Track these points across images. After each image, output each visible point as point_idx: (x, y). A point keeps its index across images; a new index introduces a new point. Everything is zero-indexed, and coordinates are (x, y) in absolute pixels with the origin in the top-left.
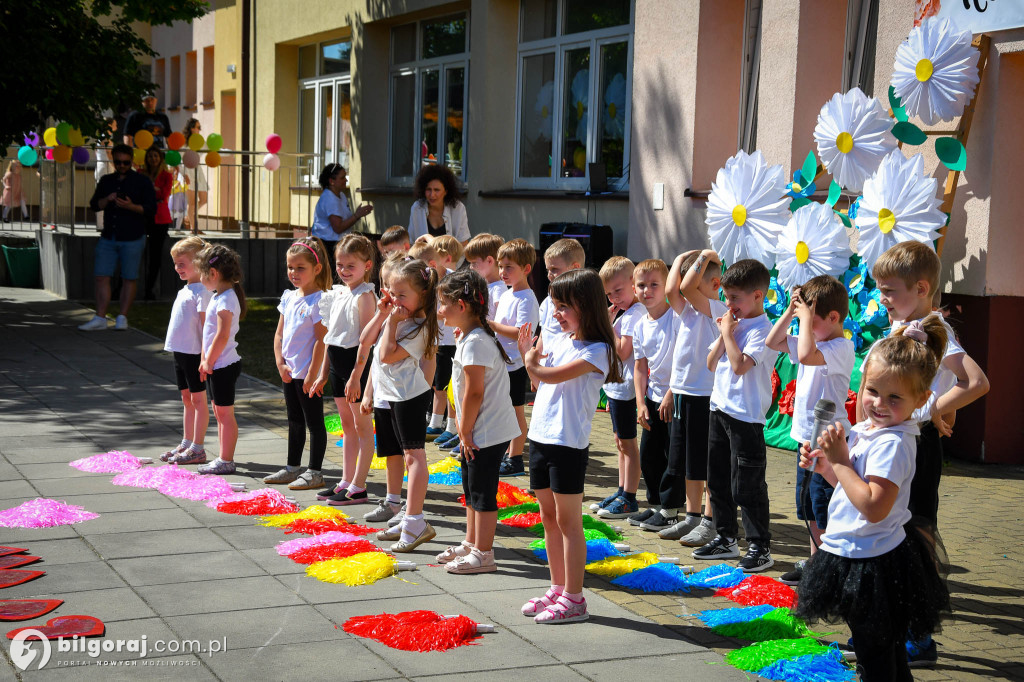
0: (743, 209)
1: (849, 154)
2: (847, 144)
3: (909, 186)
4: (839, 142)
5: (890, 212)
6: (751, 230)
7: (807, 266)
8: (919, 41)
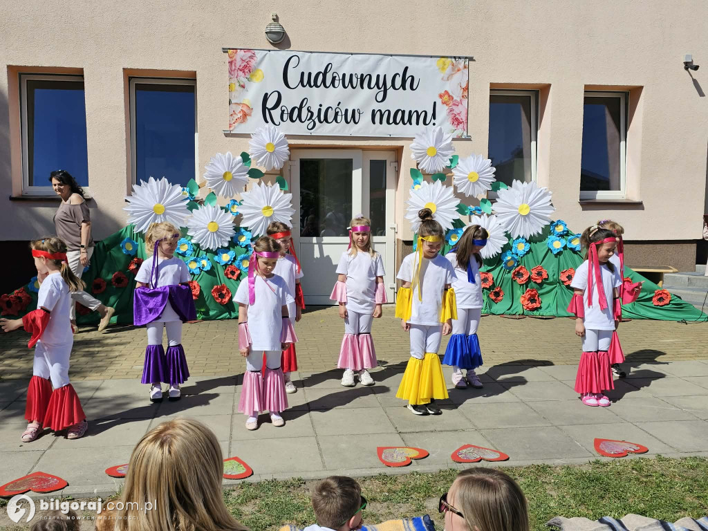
0: (161, 205)
1: (228, 181)
2: (229, 177)
3: (278, 196)
4: (225, 175)
5: (271, 208)
6: (167, 216)
7: (218, 233)
8: (263, 135)
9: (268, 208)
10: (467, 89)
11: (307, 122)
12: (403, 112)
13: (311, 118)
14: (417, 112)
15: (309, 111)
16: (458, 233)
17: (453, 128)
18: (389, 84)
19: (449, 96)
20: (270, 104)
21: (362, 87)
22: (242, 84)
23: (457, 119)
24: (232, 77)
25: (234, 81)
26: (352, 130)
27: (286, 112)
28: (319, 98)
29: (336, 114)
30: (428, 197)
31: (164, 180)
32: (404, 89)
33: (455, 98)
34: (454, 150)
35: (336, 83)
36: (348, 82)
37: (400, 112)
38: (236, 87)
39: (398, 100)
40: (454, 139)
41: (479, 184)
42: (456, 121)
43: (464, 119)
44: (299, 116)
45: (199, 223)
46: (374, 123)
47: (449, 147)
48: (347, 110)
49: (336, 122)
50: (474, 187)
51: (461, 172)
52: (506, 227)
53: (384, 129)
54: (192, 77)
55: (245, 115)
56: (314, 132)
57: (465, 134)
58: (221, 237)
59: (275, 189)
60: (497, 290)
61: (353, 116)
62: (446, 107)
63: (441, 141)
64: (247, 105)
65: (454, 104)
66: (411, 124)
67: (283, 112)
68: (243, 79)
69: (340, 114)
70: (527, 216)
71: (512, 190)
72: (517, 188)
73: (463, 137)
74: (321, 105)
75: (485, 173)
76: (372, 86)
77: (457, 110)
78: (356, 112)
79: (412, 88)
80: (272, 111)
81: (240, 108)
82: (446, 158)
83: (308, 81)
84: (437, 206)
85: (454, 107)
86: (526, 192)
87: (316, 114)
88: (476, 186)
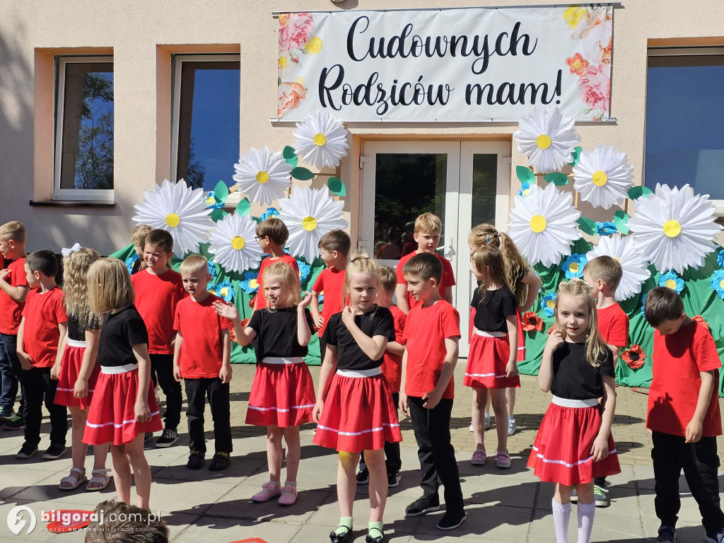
0: (176, 216)
1: (264, 184)
2: (264, 179)
3: (325, 204)
4: (259, 176)
5: (314, 219)
6: (183, 229)
7: (243, 251)
8: (312, 123)
9: (311, 219)
10: (611, 48)
11: (377, 105)
12: (512, 87)
13: (382, 99)
14: (532, 85)
15: (380, 89)
16: (579, 262)
17: (588, 106)
18: (492, 48)
19: (582, 61)
20: (329, 82)
21: (453, 53)
22: (295, 57)
23: (593, 94)
24: (283, 49)
25: (285, 54)
26: (438, 113)
27: (349, 92)
28: (394, 71)
29: (417, 92)
30: (537, 207)
31: (183, 182)
32: (514, 53)
33: (591, 63)
34: (579, 139)
35: (418, 50)
36: (434, 48)
37: (508, 86)
38: (288, 62)
39: (503, 70)
40: (577, 124)
41: (608, 190)
42: (593, 97)
43: (605, 93)
44: (367, 97)
45: (221, 237)
46: (468, 102)
47: (571, 135)
48: (431, 87)
49: (416, 103)
50: (602, 194)
51: (584, 171)
52: (648, 254)
53: (484, 112)
54: (235, 51)
55: (297, 98)
56: (386, 118)
57: (606, 114)
58: (249, 257)
59: (322, 194)
60: (634, 349)
61: (440, 95)
62: (576, 77)
63: (557, 127)
64: (301, 86)
65: (590, 73)
66: (523, 102)
67: (345, 92)
68: (296, 51)
69: (421, 92)
70: (678, 238)
71: (656, 198)
72: (662, 197)
73: (604, 120)
74: (395, 81)
75: (618, 173)
76: (467, 53)
77: (593, 81)
78: (444, 88)
79: (525, 52)
80: (330, 91)
81: (292, 88)
82: (565, 152)
83: (381, 49)
84: (548, 222)
85: (589, 77)
86: (674, 202)
87: (388, 94)
88: (606, 192)
